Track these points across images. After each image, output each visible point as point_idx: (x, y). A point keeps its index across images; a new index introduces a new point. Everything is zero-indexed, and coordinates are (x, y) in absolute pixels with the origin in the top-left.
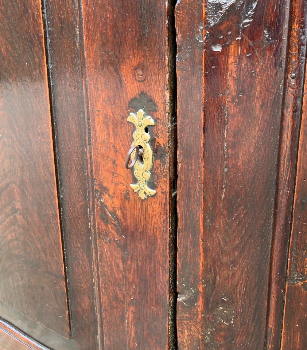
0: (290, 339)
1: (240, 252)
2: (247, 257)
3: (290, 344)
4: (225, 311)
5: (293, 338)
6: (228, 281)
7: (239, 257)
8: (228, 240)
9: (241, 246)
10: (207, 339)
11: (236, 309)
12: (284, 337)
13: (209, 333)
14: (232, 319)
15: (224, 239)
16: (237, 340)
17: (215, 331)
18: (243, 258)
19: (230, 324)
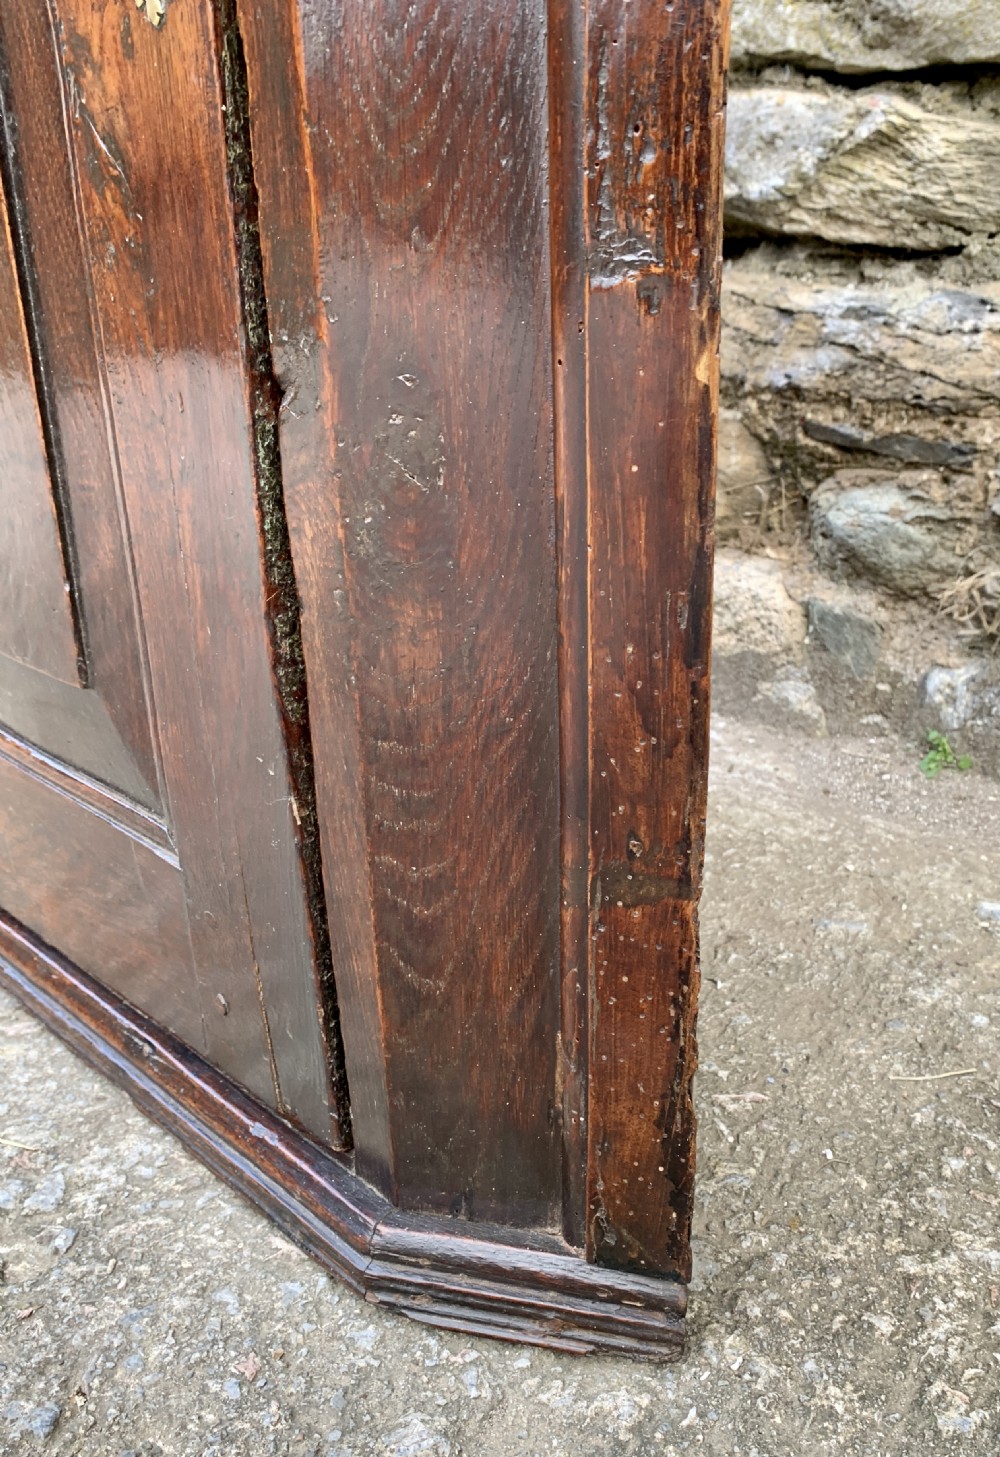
0: (615, 527)
1: (441, 177)
2: (467, 202)
3: (615, 548)
4: (413, 433)
5: (624, 523)
6: (411, 301)
7: (438, 198)
8: (393, 119)
9: (444, 151)
10: (362, 542)
11: (449, 428)
12: (594, 516)
13: (368, 520)
14: (437, 467)
15: (379, 116)
16: (464, 560)
17: (387, 512)
18: (455, 203)
19: (434, 487)
